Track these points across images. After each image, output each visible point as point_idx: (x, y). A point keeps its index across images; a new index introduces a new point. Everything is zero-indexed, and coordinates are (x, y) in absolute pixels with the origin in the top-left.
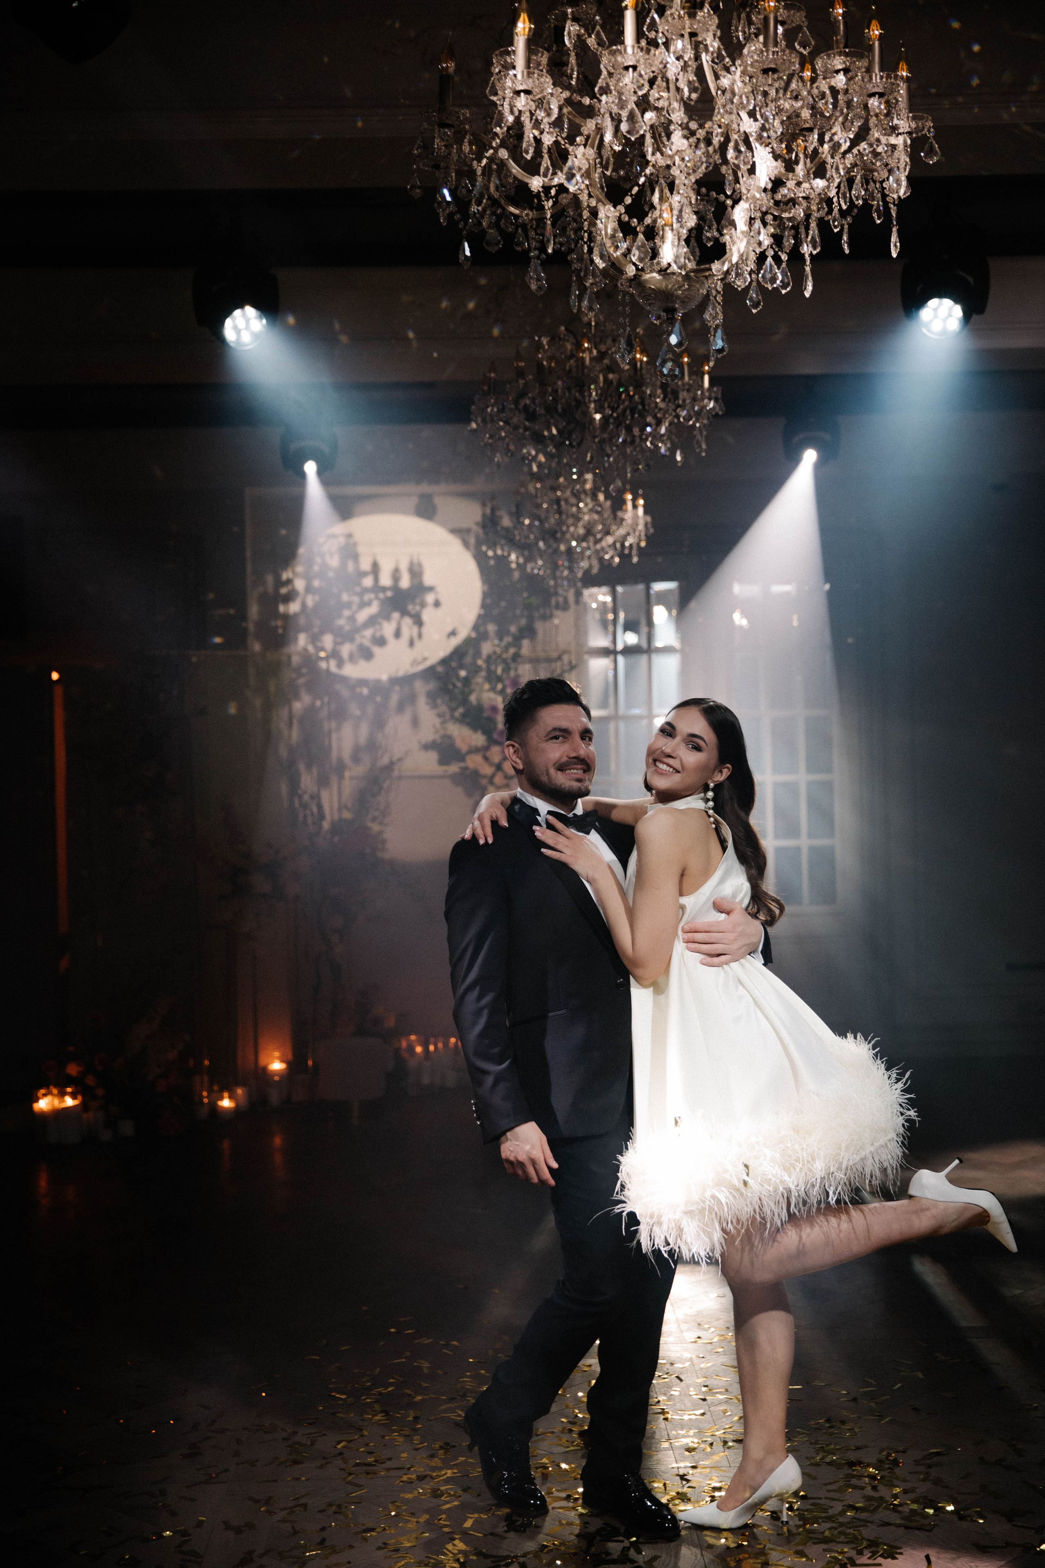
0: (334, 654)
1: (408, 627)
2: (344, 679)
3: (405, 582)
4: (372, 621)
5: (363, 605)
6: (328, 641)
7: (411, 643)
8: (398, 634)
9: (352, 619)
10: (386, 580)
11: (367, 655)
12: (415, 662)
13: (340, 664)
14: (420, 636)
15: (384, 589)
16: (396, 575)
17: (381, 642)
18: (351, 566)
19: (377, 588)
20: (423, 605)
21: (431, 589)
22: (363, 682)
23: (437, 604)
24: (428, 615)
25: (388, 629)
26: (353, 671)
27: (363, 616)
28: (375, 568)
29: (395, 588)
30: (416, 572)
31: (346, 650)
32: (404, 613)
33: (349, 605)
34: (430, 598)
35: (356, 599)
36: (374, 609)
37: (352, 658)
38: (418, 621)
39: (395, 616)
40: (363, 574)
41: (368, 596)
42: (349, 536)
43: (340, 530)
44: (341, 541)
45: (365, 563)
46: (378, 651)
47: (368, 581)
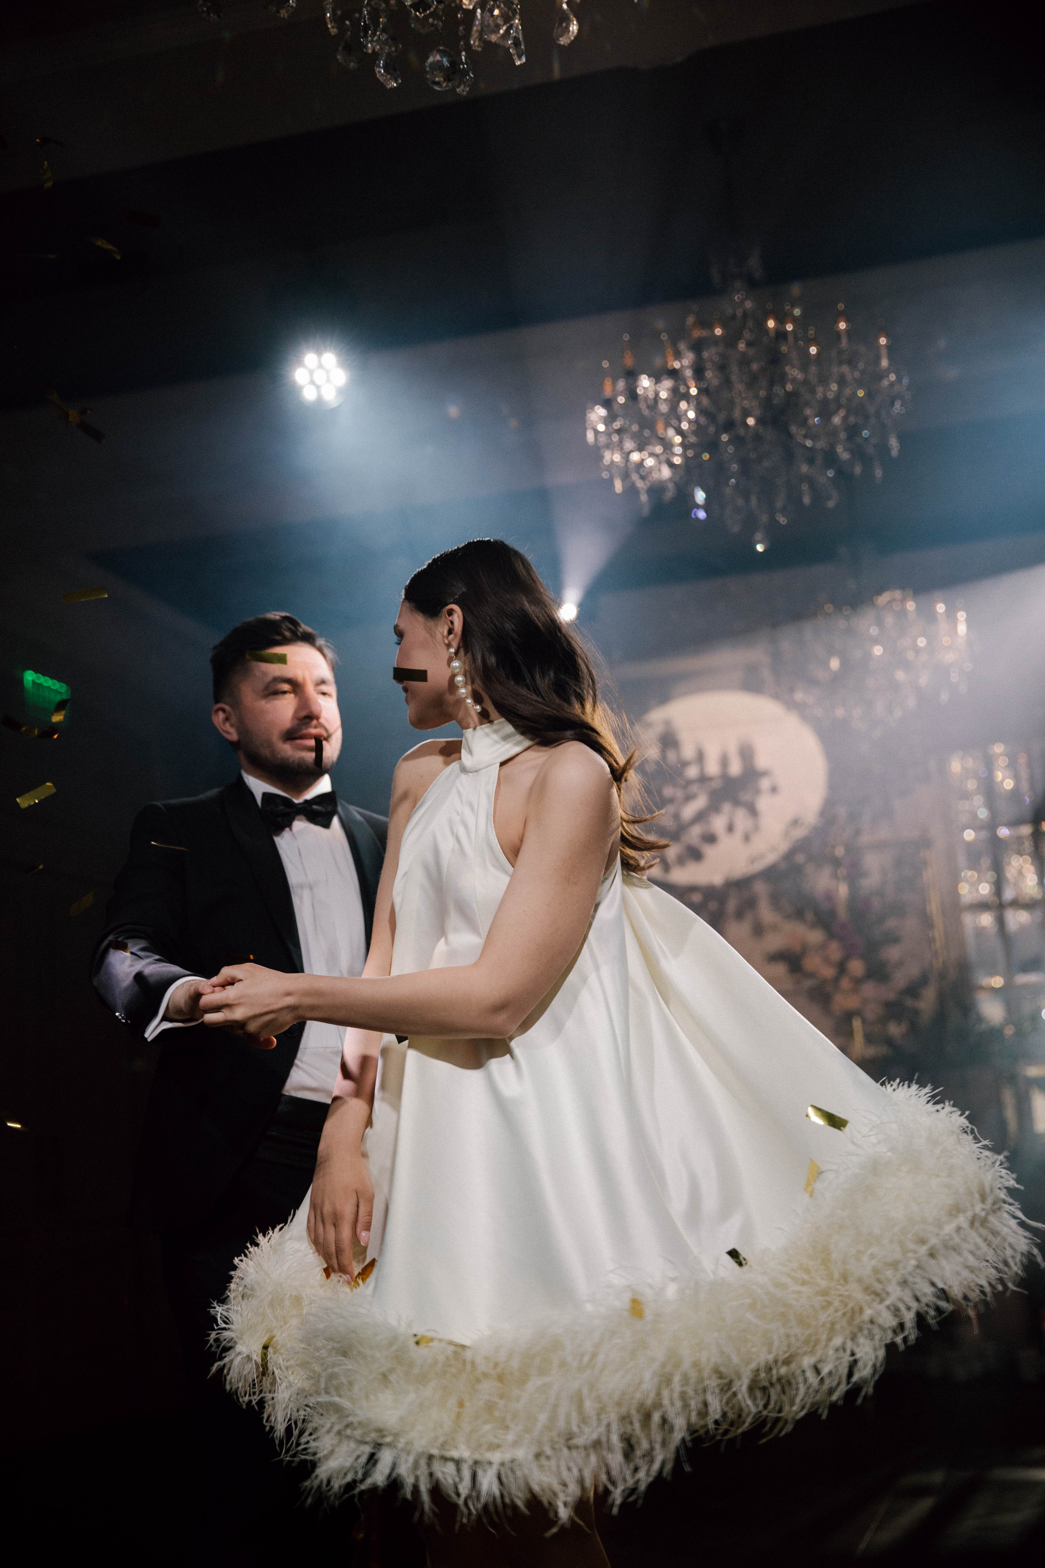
1: (742, 819)
3: (735, 768)
4: (700, 817)
5: (689, 798)
7: (747, 838)
8: (730, 828)
9: (676, 816)
10: (712, 768)
11: (695, 854)
12: (753, 861)
14: (756, 828)
15: (710, 779)
16: (724, 762)
17: (711, 839)
18: (672, 756)
19: (703, 779)
20: (758, 792)
21: (765, 774)
22: (693, 888)
23: (774, 790)
24: (764, 803)
25: (718, 823)
26: (681, 875)
27: (689, 811)
28: (700, 757)
29: (725, 776)
30: (747, 753)
31: (673, 852)
32: (737, 803)
33: (671, 801)
34: (765, 784)
35: (679, 794)
36: (700, 803)
37: (681, 861)
38: (753, 811)
39: (727, 807)
40: (685, 764)
41: (694, 788)
42: (668, 723)
43: (657, 716)
44: (659, 729)
45: (688, 751)
46: (709, 851)
47: (692, 772)
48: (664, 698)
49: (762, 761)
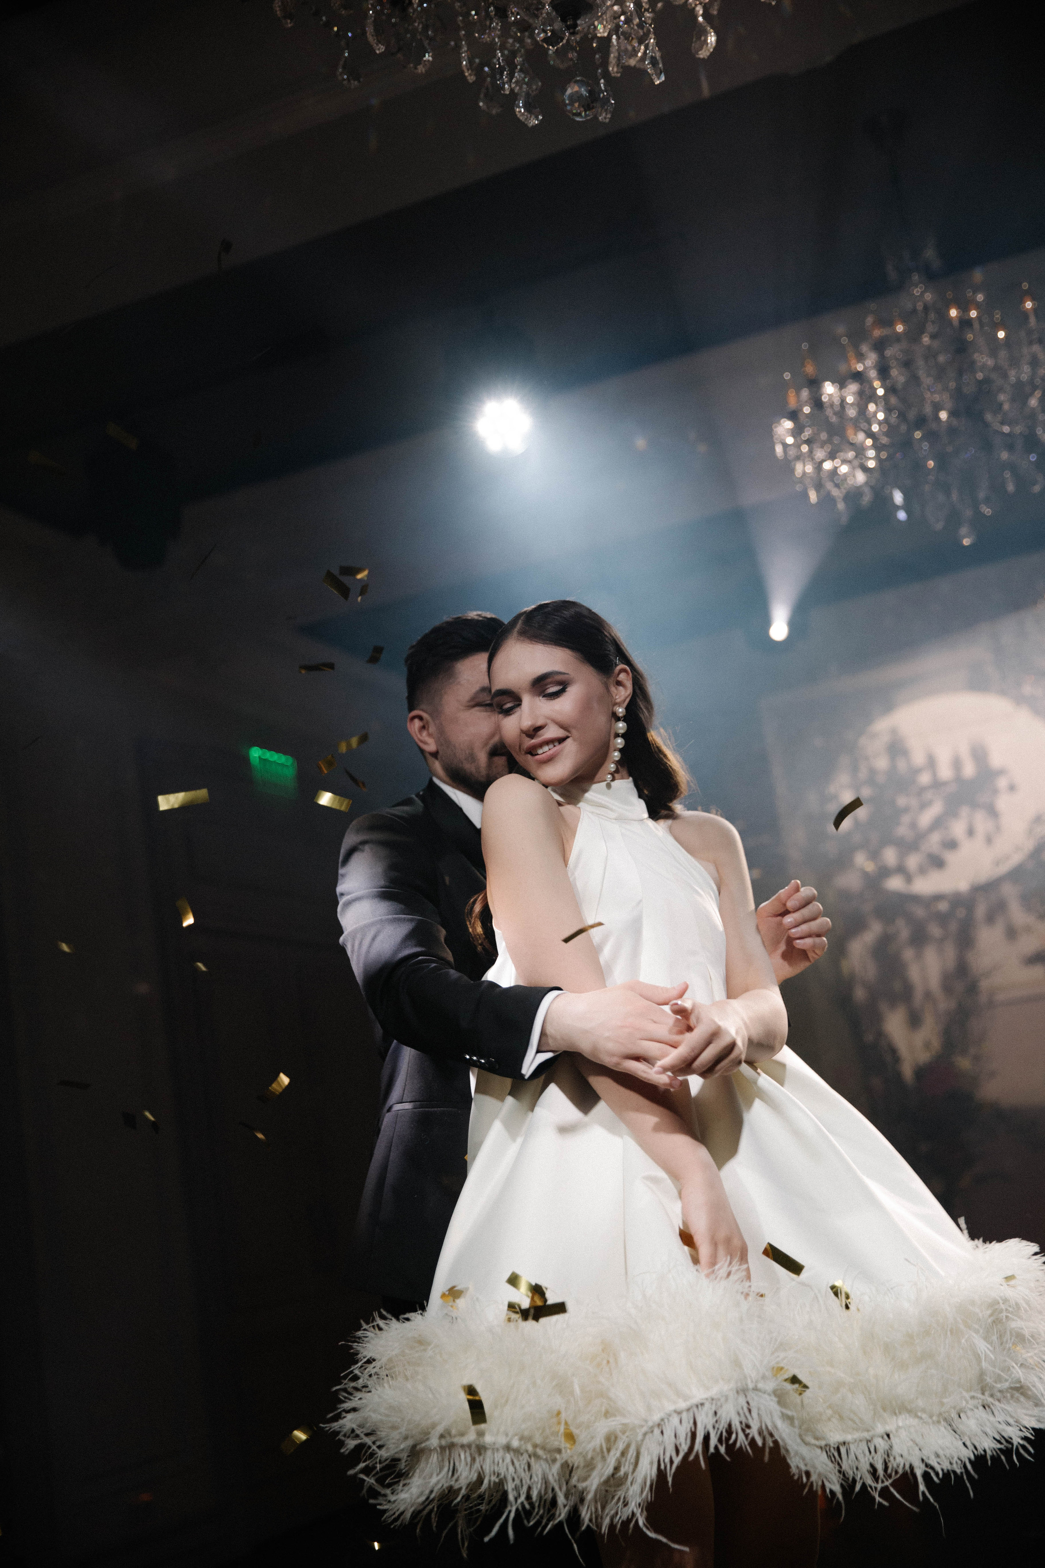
0: (901, 869)
1: (982, 823)
2: (916, 899)
3: (969, 770)
4: (938, 823)
5: (924, 806)
6: (890, 856)
7: (989, 840)
8: (971, 832)
9: (913, 825)
10: (945, 772)
11: (937, 863)
12: (997, 863)
13: (909, 879)
14: (998, 828)
15: (945, 784)
16: (957, 764)
17: (952, 845)
18: (902, 765)
19: (937, 784)
20: (996, 791)
21: (1001, 772)
22: (938, 898)
23: (1012, 788)
24: (1003, 803)
25: (958, 829)
26: (925, 886)
27: (926, 819)
28: (931, 763)
29: (958, 778)
30: (980, 754)
31: (913, 862)
32: (974, 805)
33: (906, 810)
34: (1002, 783)
35: (914, 802)
36: (936, 809)
37: (922, 871)
38: (992, 812)
39: (965, 811)
40: (917, 771)
41: (929, 795)
42: (894, 731)
43: (882, 725)
44: (885, 739)
45: (918, 758)
46: (951, 857)
47: (925, 779)
48: (889, 707)
49: (996, 760)
